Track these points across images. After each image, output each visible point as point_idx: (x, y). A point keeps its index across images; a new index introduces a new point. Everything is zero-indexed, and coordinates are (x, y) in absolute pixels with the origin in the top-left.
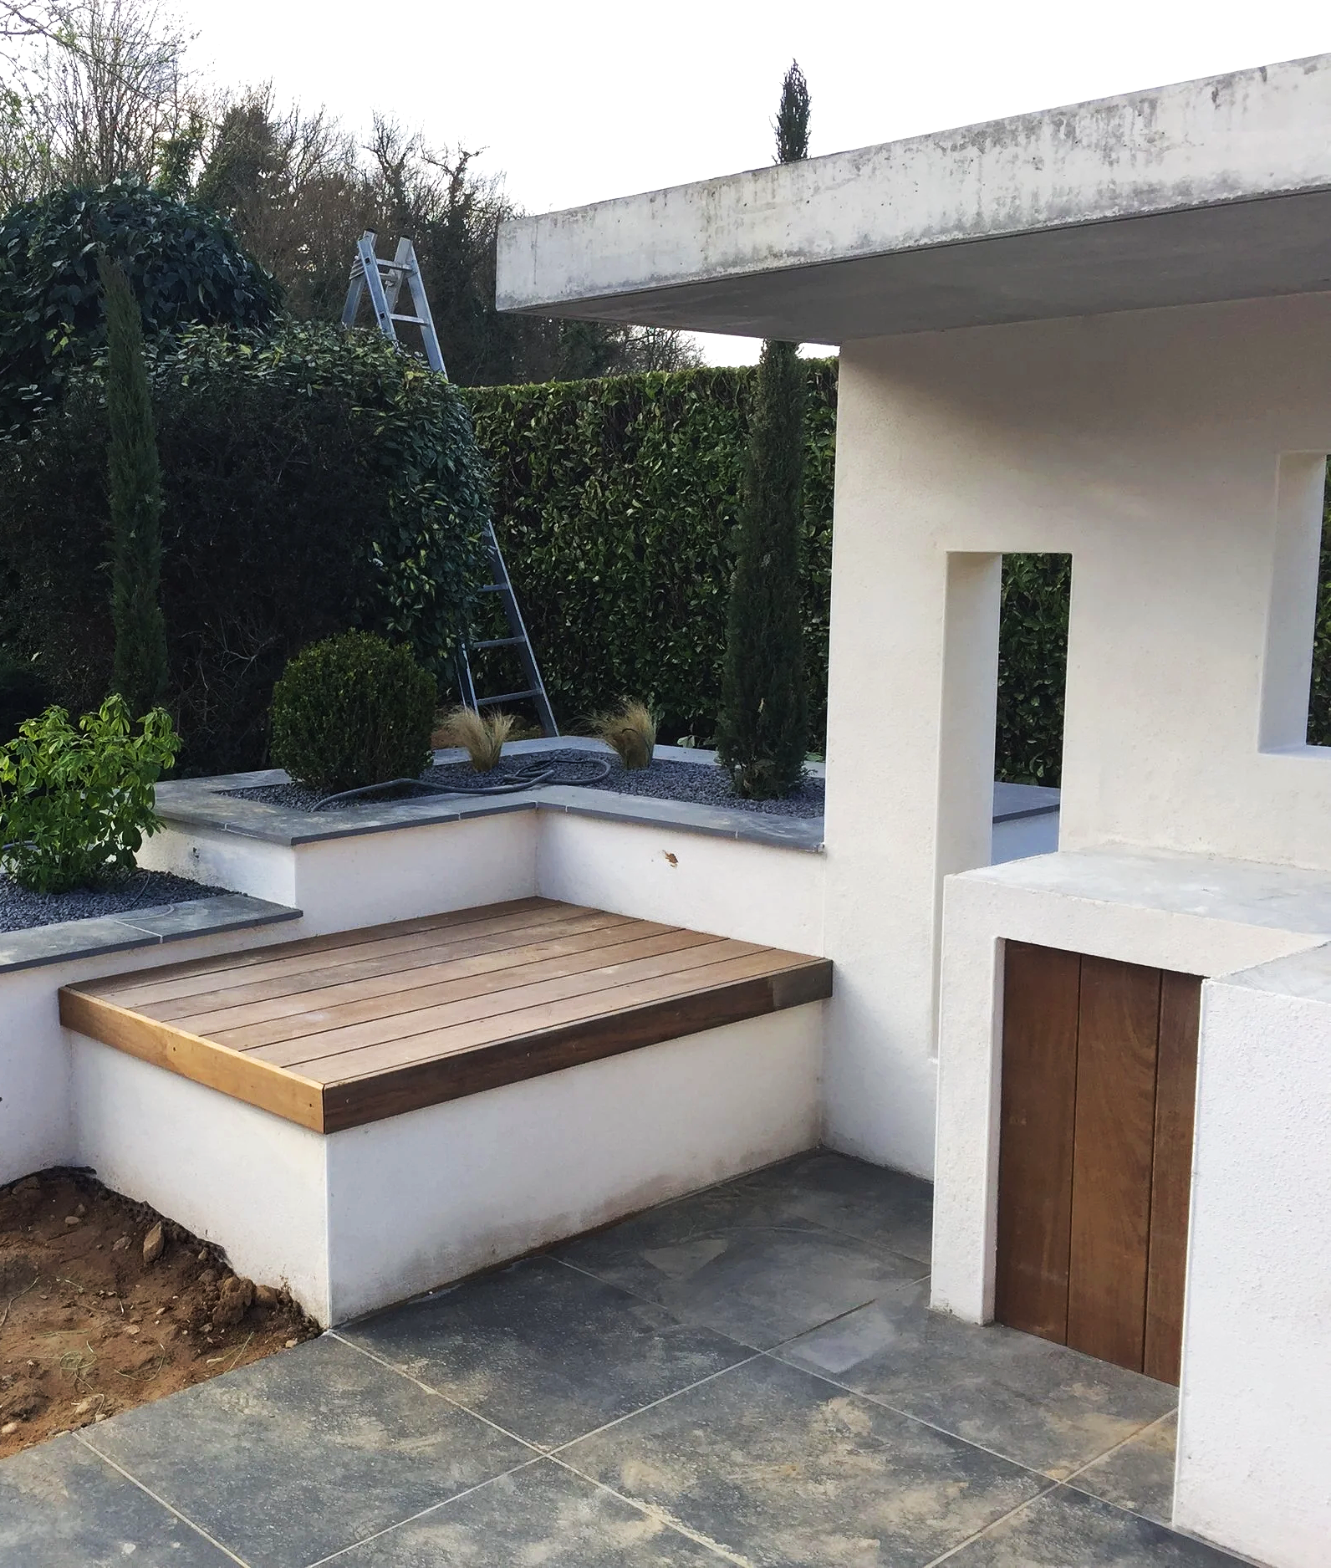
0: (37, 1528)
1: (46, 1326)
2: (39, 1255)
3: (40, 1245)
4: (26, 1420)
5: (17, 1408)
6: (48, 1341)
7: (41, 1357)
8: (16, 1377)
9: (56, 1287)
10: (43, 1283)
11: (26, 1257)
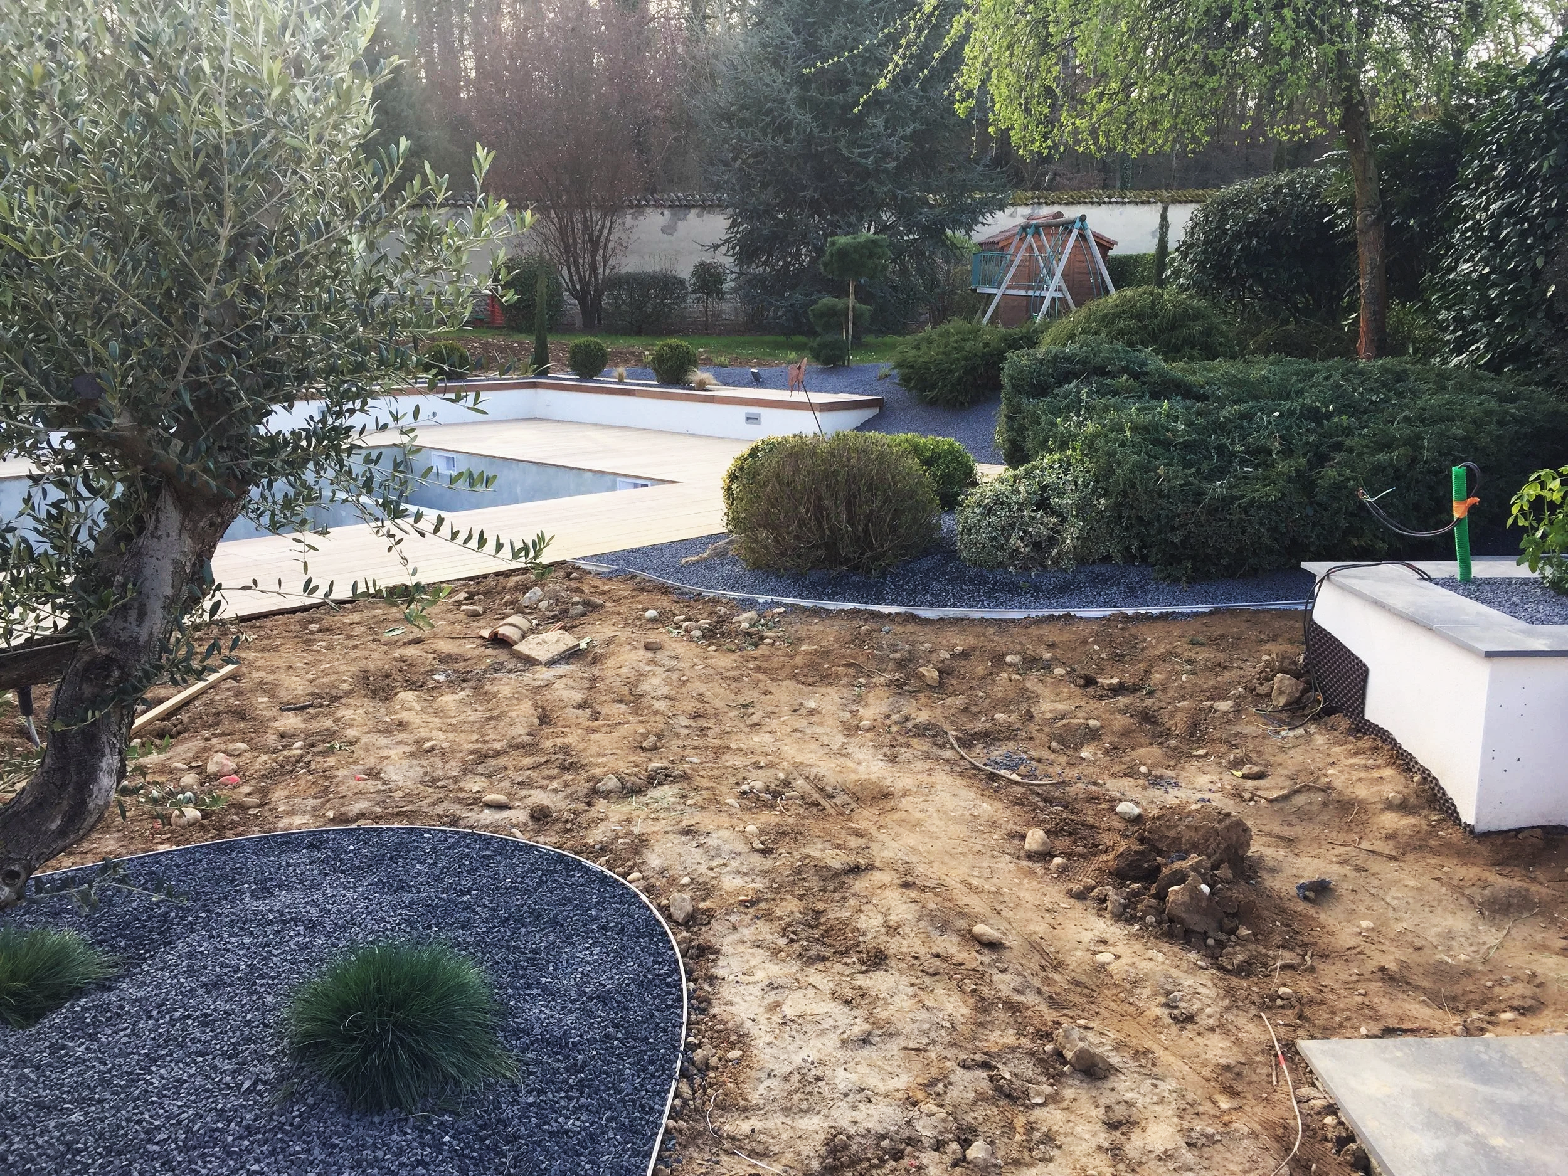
0: (1536, 1098)
1: (1544, 948)
2: (1540, 891)
3: (1541, 884)
4: (1523, 1014)
5: (1516, 1003)
6: (1544, 960)
7: (1539, 971)
8: (1515, 979)
9: (1553, 921)
10: (1542, 914)
11: (1527, 890)
